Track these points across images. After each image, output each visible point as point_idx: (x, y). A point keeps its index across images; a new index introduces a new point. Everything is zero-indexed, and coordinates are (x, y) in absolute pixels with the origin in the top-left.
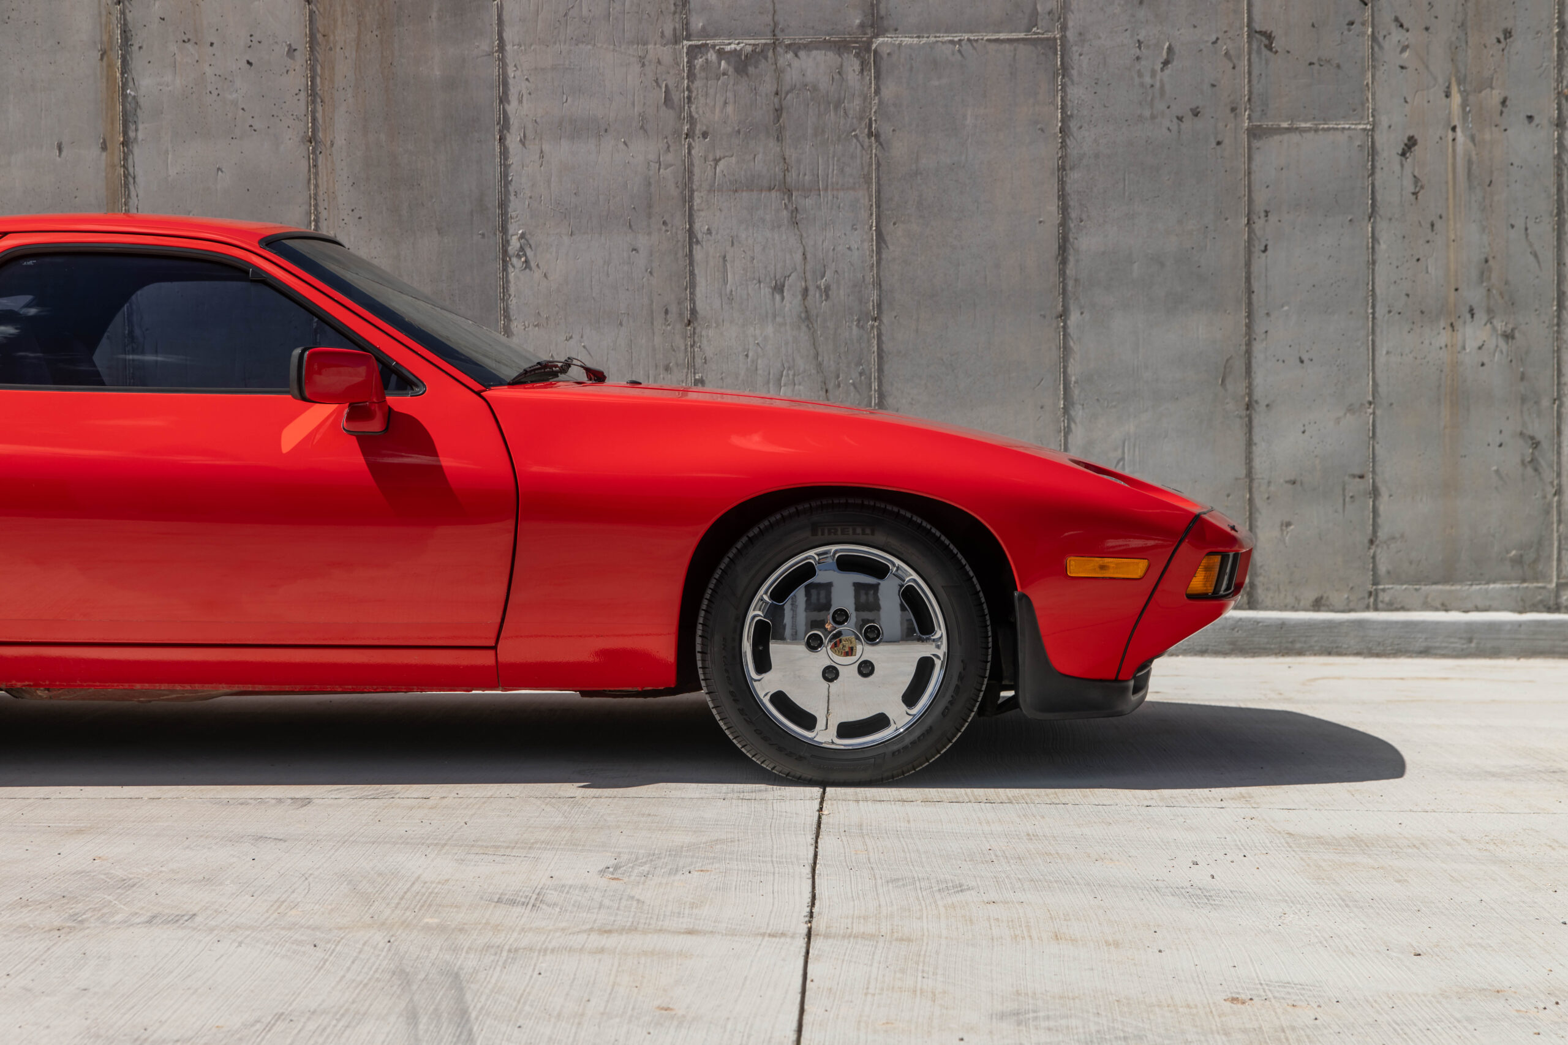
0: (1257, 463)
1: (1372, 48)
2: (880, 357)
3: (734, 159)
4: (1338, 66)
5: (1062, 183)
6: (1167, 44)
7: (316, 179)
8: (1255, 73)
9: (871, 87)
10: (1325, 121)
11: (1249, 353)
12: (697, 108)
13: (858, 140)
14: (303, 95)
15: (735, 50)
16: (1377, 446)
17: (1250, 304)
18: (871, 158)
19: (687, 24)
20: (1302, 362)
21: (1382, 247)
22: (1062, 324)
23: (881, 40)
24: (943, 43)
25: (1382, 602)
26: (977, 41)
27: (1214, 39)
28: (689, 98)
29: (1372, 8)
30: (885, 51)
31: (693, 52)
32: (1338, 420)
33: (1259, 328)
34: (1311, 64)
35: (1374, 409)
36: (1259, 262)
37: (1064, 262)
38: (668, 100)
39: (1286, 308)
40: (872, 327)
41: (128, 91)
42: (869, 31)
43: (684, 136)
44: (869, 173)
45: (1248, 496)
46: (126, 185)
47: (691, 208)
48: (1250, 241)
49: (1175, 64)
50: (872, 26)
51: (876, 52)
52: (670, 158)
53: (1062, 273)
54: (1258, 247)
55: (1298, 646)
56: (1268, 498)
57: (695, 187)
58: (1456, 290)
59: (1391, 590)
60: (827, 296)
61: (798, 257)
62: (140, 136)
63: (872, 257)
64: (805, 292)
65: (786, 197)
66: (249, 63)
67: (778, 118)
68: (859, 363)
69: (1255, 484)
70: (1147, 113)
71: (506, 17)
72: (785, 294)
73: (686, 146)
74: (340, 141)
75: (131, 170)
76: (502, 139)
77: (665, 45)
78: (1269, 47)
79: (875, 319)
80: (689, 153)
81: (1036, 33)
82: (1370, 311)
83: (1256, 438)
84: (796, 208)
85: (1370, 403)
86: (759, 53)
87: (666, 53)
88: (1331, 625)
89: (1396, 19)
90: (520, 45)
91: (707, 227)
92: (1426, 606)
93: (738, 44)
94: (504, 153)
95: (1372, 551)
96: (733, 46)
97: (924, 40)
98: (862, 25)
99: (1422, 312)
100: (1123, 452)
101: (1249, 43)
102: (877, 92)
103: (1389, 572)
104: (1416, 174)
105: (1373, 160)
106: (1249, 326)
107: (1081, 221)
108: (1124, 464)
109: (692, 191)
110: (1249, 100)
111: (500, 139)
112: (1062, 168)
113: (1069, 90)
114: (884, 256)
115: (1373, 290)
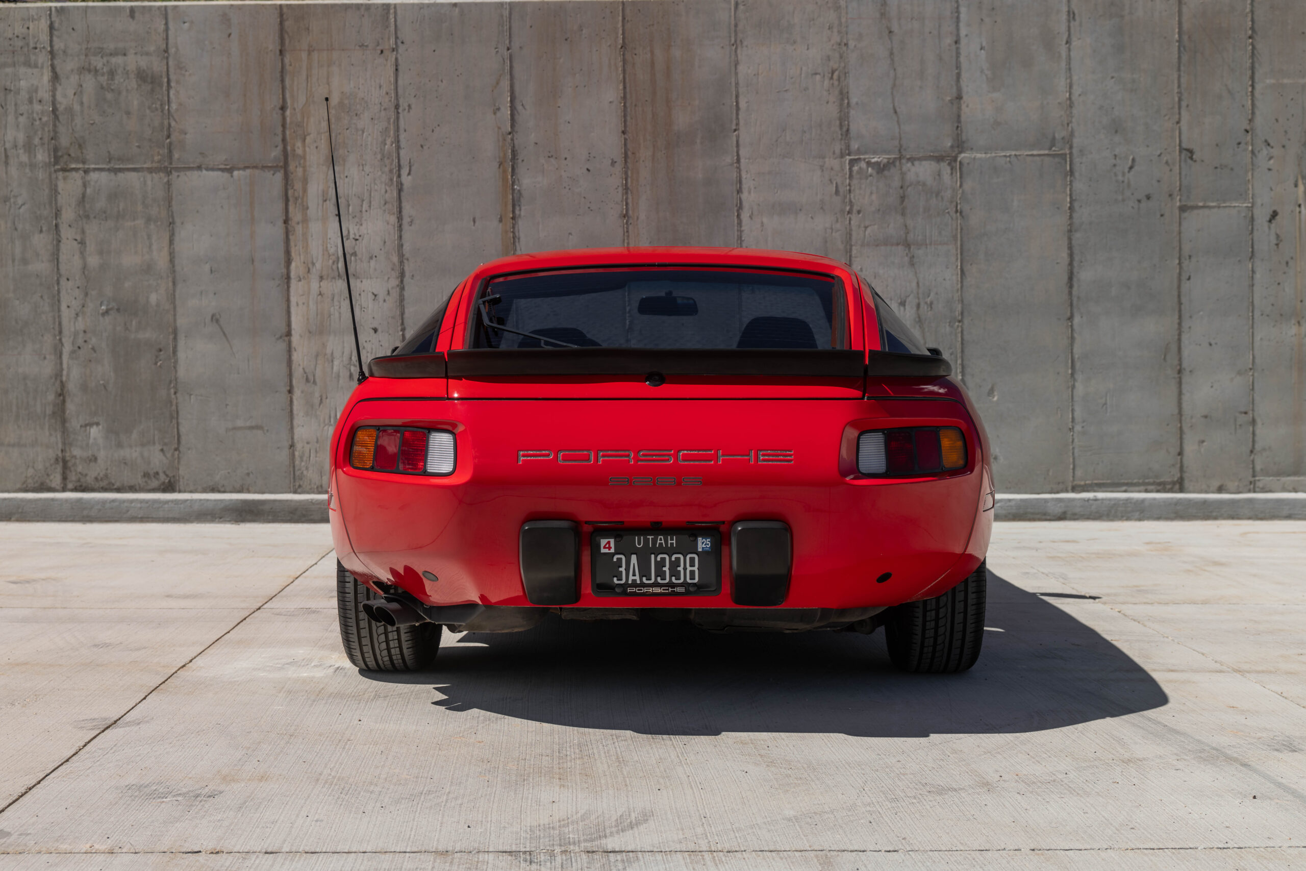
0: (1184, 405)
1: (1252, 158)
2: (962, 344)
3: (876, 227)
4: (1232, 169)
5: (1070, 239)
6: (1131, 157)
7: (628, 239)
8: (1183, 173)
9: (957, 183)
10: (1224, 201)
11: (1179, 340)
12: (854, 196)
13: (949, 215)
14: (620, 189)
15: (877, 162)
16: (1255, 395)
17: (1180, 311)
18: (957, 225)
19: (849, 146)
20: (1210, 345)
21: (1258, 276)
22: (1070, 324)
23: (963, 155)
24: (1000, 157)
25: (1258, 487)
26: (1020, 155)
27: (1158, 153)
28: (850, 191)
29: (1252, 134)
30: (965, 161)
31: (852, 162)
32: (1232, 380)
33: (1185, 325)
34: (1216, 168)
35: (1253, 373)
36: (1186, 285)
37: (1071, 287)
38: (837, 192)
39: (1201, 313)
40: (958, 326)
41: (516, 187)
42: (956, 150)
43: (846, 213)
44: (956, 235)
45: (1179, 425)
46: (514, 242)
47: (850, 256)
48: (1180, 274)
49: (1136, 168)
50: (958, 147)
51: (960, 162)
52: (838, 226)
53: (1070, 293)
54: (1184, 276)
55: (1214, 514)
56: (1191, 426)
57: (853, 243)
58: (1301, 301)
59: (1263, 480)
60: (931, 308)
61: (914, 284)
62: (523, 213)
63: (958, 284)
64: (918, 306)
65: (907, 249)
66: (588, 170)
67: (903, 201)
68: (950, 348)
69: (1183, 418)
70: (1120, 198)
71: (741, 142)
72: (907, 307)
73: (848, 219)
74: (643, 216)
75: (517, 234)
76: (738, 216)
77: (835, 159)
78: (1191, 158)
79: (959, 321)
80: (850, 223)
81: (1054, 151)
82: (1251, 314)
83: (1184, 391)
84: (913, 257)
85: (1251, 369)
86: (891, 163)
87: (836, 163)
88: (1233, 502)
89: (1266, 141)
90: (749, 159)
91: (860, 267)
92: (1284, 490)
93: (879, 158)
94: (740, 223)
95: (1252, 458)
96: (876, 160)
97: (989, 155)
98: (952, 147)
99: (1281, 315)
100: (1106, 400)
101: (1180, 155)
102: (961, 186)
103: (1262, 470)
104: (1278, 233)
105: (1252, 225)
106: (1180, 324)
107: (1081, 262)
108: (1106, 408)
109: (851, 246)
110: (1180, 190)
111: (738, 215)
112: (1070, 231)
113: (1074, 185)
114: (965, 283)
115: (1252, 302)
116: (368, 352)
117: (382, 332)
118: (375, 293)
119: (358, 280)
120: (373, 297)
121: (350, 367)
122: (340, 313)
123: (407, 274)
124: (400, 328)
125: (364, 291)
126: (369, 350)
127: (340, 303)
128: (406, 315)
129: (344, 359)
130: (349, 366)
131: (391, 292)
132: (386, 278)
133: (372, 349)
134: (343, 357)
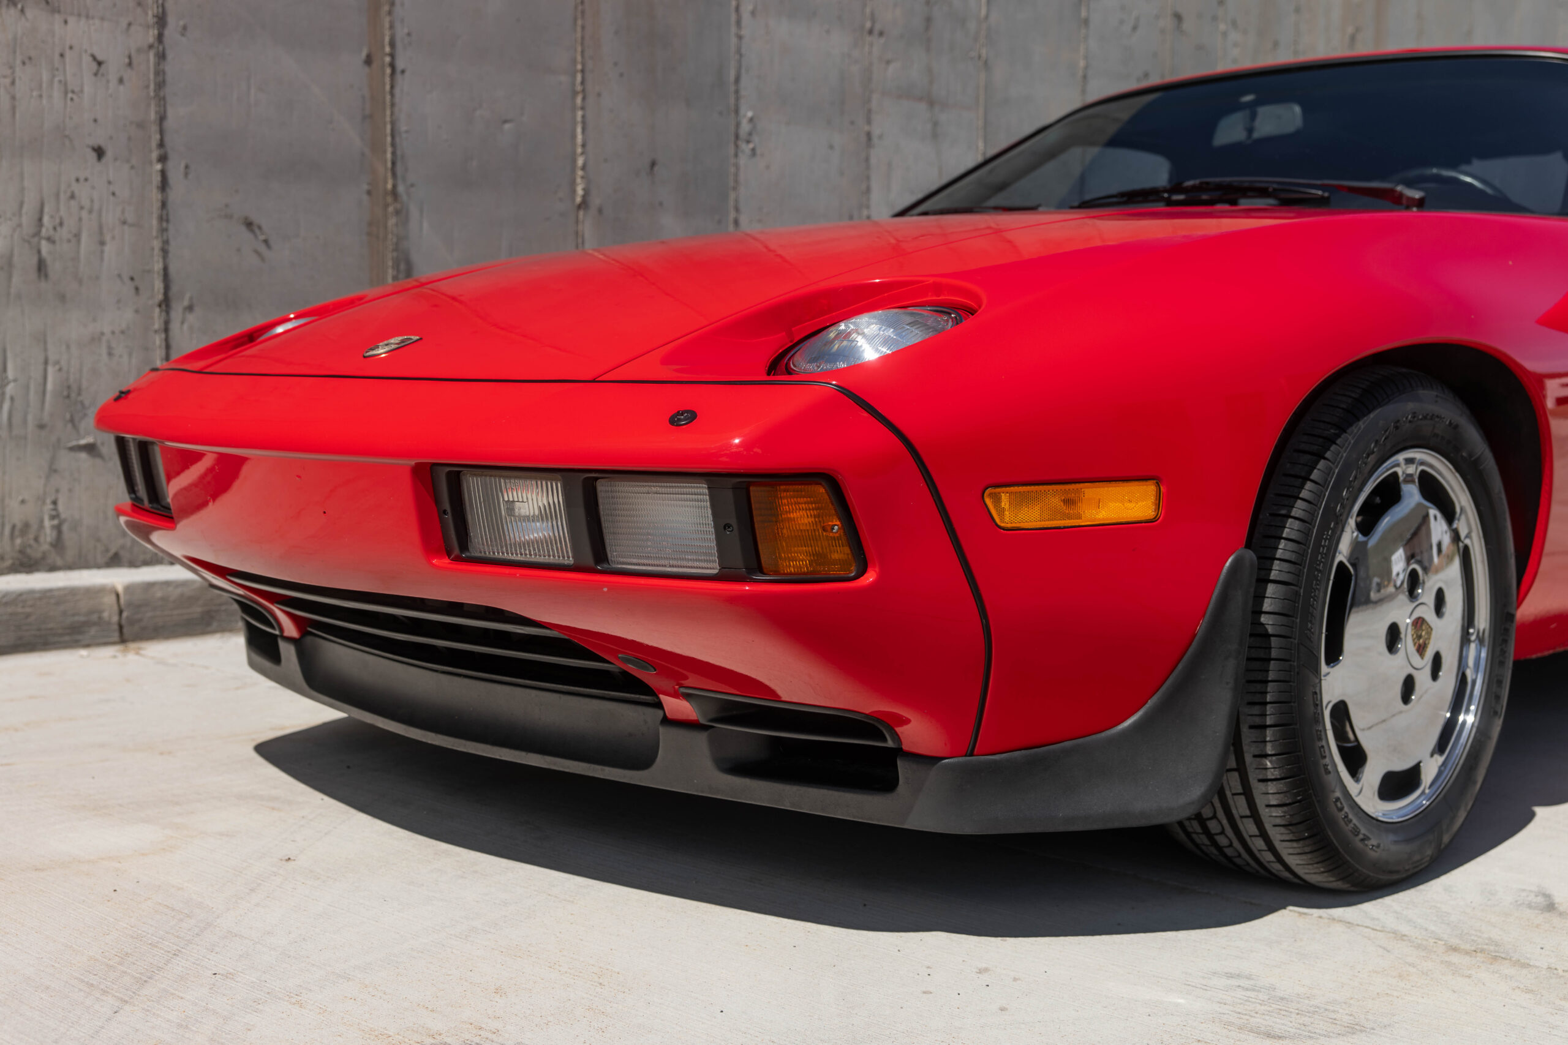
3: (899, 63)
29: (1224, 8)
43: (867, 33)
47: (869, 108)
52: (857, 53)
57: (872, 89)
65: (930, 110)
73: (868, 44)
76: (737, 7)
80: (870, 51)
84: (936, 122)
91: (879, 131)
109: (870, 92)
116: (82, 208)
117: (116, 159)
118: (100, 58)
119: (57, 16)
120: (94, 66)
121: (39, 243)
122: (13, 98)
123: (171, 20)
124: (155, 155)
125: (71, 48)
126: (86, 202)
127: (13, 73)
128: (169, 123)
129: (25, 220)
130: (36, 240)
131: (135, 62)
132: (124, 24)
133: (92, 201)
134: (20, 215)
